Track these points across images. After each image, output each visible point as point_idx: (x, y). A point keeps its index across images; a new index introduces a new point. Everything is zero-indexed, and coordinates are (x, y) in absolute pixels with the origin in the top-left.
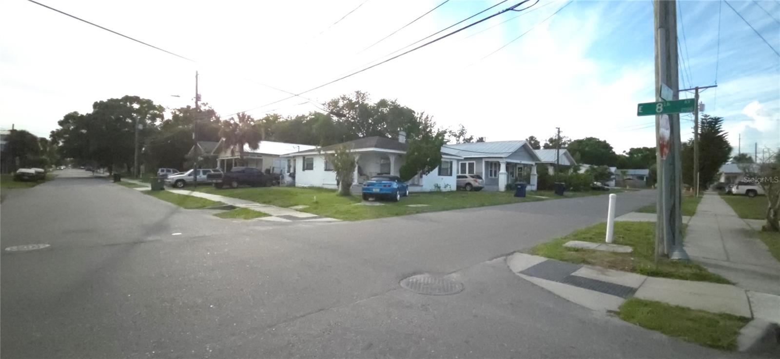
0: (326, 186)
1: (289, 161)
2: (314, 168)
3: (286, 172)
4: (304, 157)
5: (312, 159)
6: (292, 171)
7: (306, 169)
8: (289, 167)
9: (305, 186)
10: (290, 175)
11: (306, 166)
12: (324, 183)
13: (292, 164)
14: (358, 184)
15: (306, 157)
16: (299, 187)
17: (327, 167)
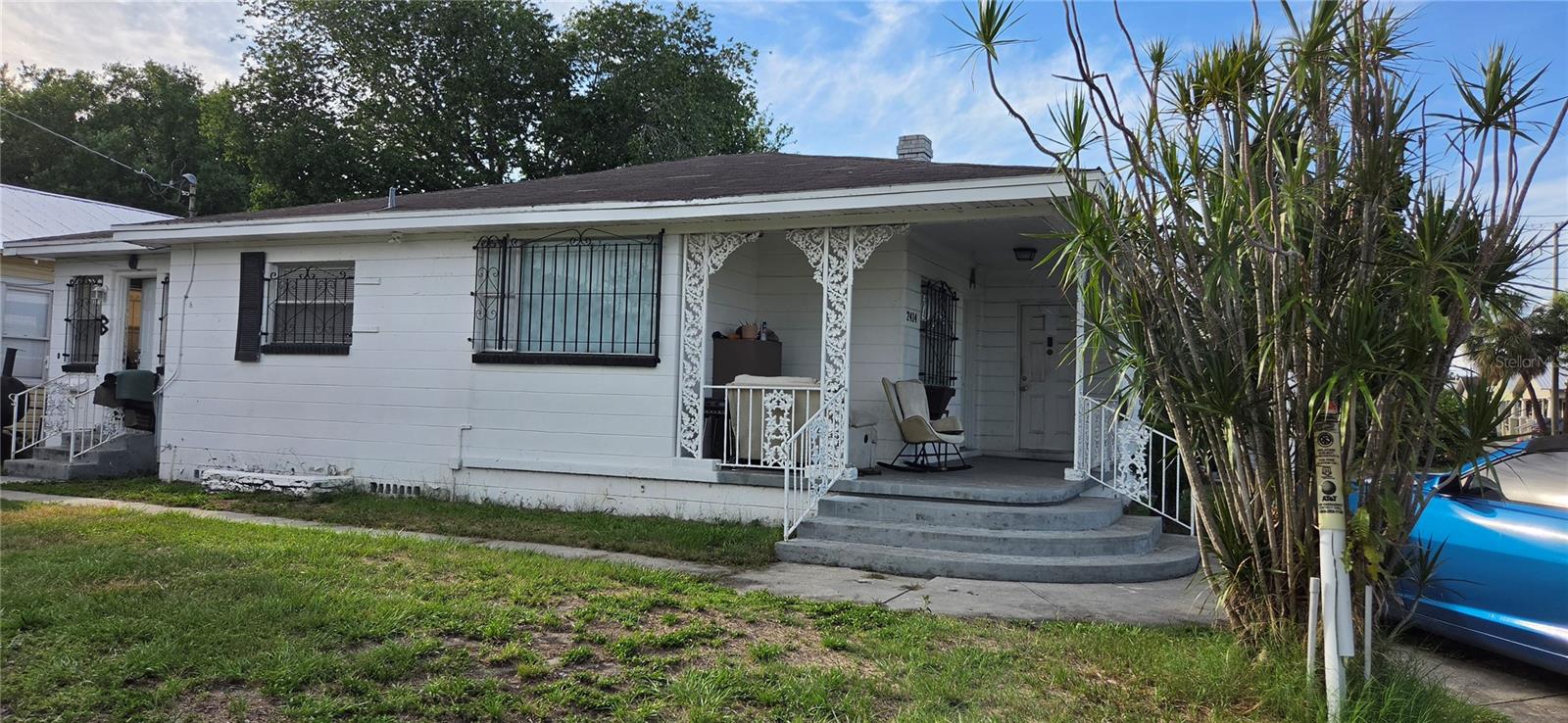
0: (479, 488)
1: (83, 287)
2: (357, 343)
3: (55, 365)
4: (252, 264)
5: (345, 272)
6: (109, 356)
7: (270, 350)
8: (87, 328)
9: (282, 480)
10: (109, 392)
11: (267, 323)
12: (471, 457)
13: (113, 308)
14: (851, 474)
15: (274, 257)
16: (215, 484)
17: (501, 339)
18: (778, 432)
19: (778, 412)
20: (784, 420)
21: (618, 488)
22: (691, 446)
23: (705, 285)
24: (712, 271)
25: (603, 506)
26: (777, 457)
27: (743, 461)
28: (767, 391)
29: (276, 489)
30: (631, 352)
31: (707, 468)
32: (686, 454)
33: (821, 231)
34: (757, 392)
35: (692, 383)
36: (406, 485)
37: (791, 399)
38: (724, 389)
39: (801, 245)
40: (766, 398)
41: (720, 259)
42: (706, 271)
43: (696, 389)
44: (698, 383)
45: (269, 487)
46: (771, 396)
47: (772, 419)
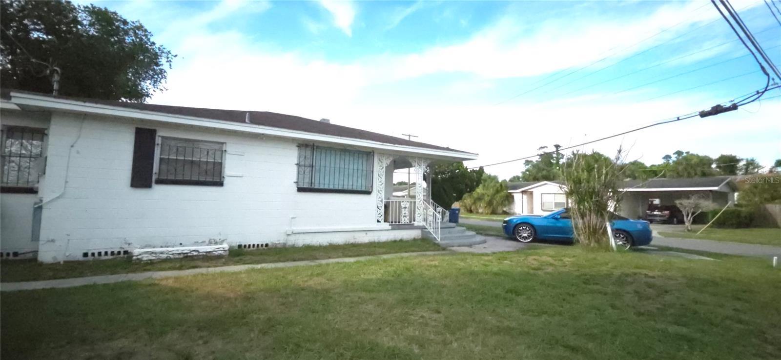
2: (228, 181)
11: (156, 168)
15: (161, 133)
16: (145, 258)
17: (312, 183)
18: (405, 214)
19: (405, 208)
20: (407, 210)
21: (357, 235)
22: (380, 219)
23: (384, 169)
24: (386, 165)
25: (352, 241)
26: (405, 220)
27: (395, 222)
28: (403, 202)
29: (201, 254)
30: (359, 189)
31: (387, 226)
32: (378, 221)
33: (415, 157)
34: (400, 202)
35: (380, 199)
36: (260, 243)
37: (409, 204)
38: (389, 202)
39: (410, 161)
40: (402, 204)
41: (388, 162)
42: (385, 165)
43: (382, 201)
44: (382, 200)
45: (195, 253)
46: (403, 203)
47: (403, 210)
